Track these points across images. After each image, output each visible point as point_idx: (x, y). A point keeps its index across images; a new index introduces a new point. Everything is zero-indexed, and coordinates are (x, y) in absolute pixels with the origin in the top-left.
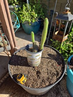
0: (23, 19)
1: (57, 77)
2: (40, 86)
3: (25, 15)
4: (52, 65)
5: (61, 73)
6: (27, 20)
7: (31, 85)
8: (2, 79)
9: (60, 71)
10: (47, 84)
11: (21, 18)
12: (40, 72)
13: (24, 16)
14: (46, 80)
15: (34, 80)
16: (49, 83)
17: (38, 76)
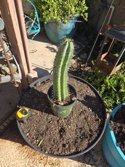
0: (47, 15)
1: (89, 140)
2: (62, 153)
3: (52, 6)
4: (85, 118)
5: (96, 135)
6: (55, 18)
7: (48, 149)
8: (7, 121)
9: (96, 131)
10: (73, 151)
11: (43, 14)
12: (64, 131)
13: (50, 10)
14: (72, 144)
15: (54, 141)
16: (76, 149)
17: (61, 136)
